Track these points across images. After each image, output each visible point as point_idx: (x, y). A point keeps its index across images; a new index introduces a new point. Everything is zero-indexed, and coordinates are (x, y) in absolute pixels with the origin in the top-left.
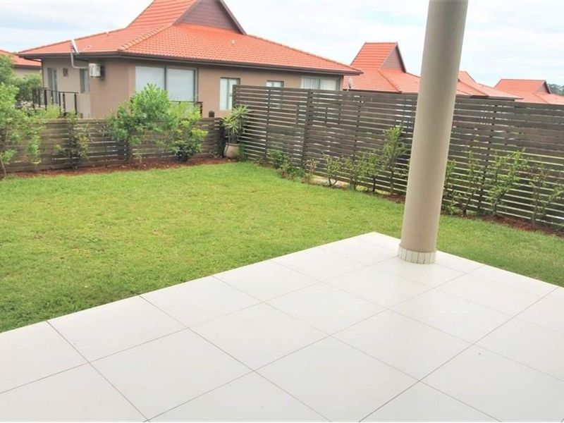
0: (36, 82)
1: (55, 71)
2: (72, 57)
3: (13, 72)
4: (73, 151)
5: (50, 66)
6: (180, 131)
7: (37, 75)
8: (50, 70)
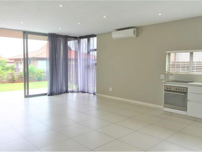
0: (13, 66)
1: (18, 63)
2: (22, 59)
3: (6, 64)
4: (13, 79)
5: (17, 62)
6: (38, 74)
7: (13, 64)
8: (17, 63)
